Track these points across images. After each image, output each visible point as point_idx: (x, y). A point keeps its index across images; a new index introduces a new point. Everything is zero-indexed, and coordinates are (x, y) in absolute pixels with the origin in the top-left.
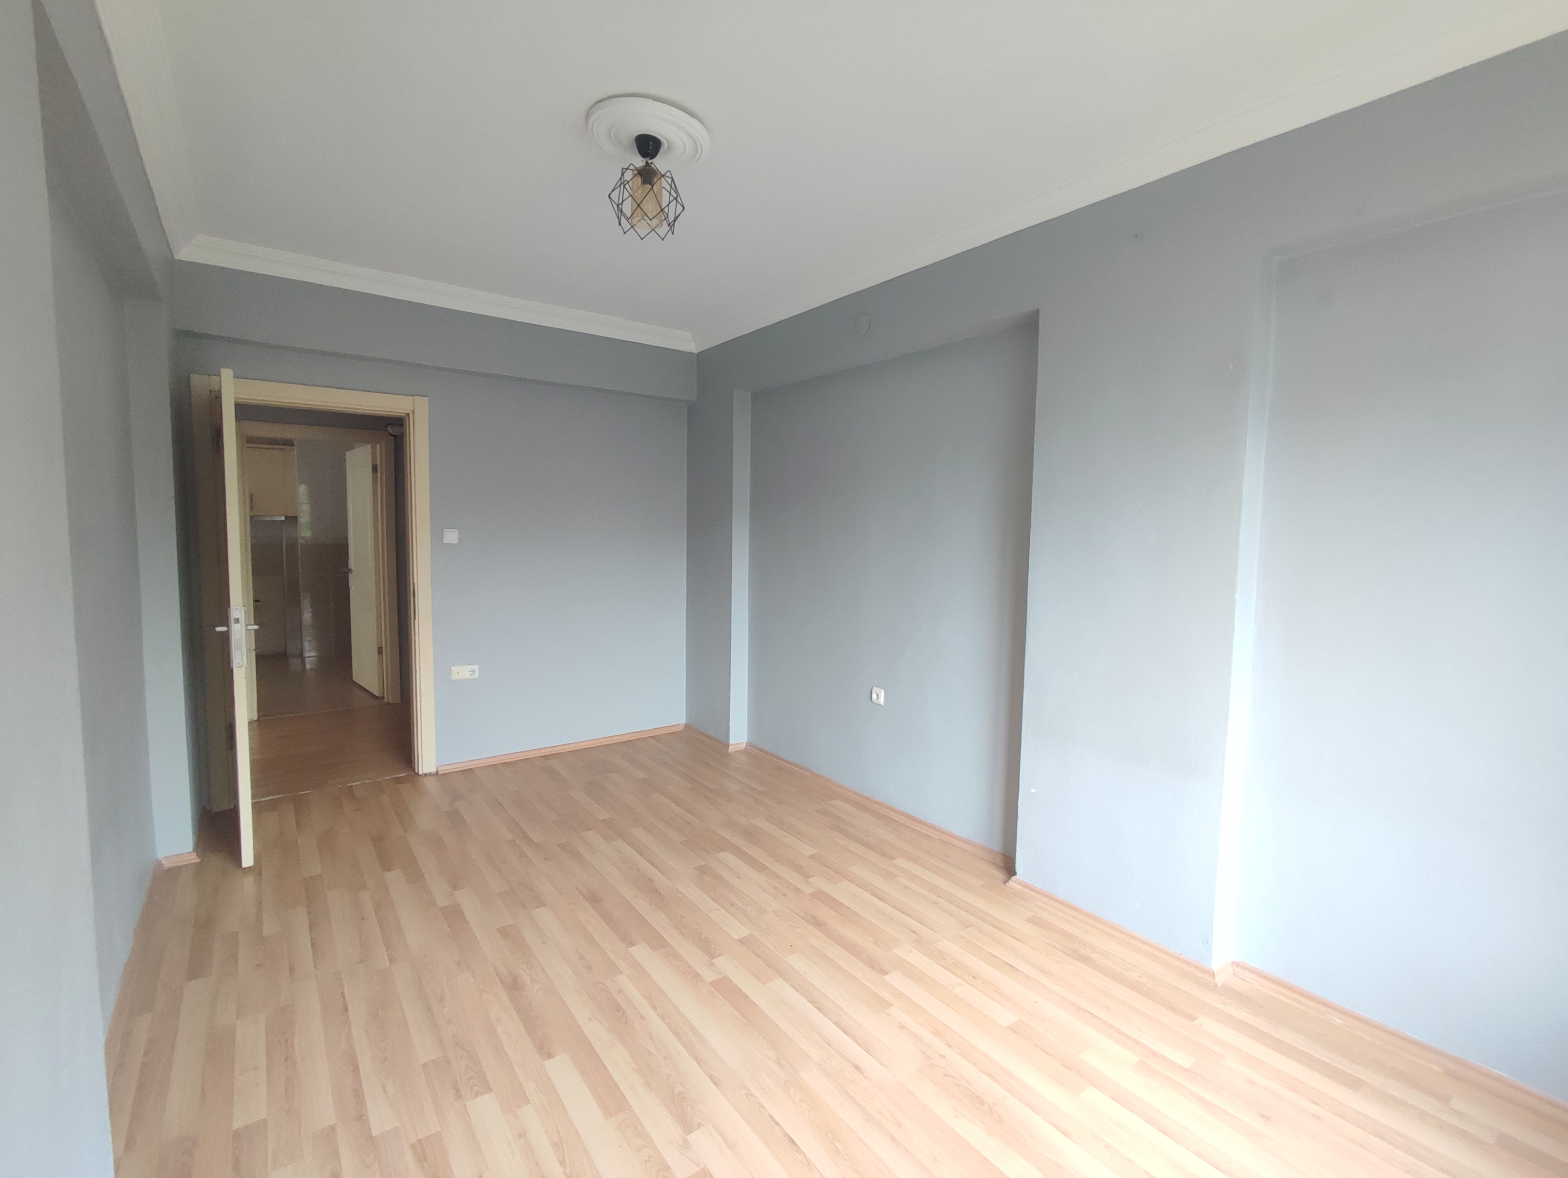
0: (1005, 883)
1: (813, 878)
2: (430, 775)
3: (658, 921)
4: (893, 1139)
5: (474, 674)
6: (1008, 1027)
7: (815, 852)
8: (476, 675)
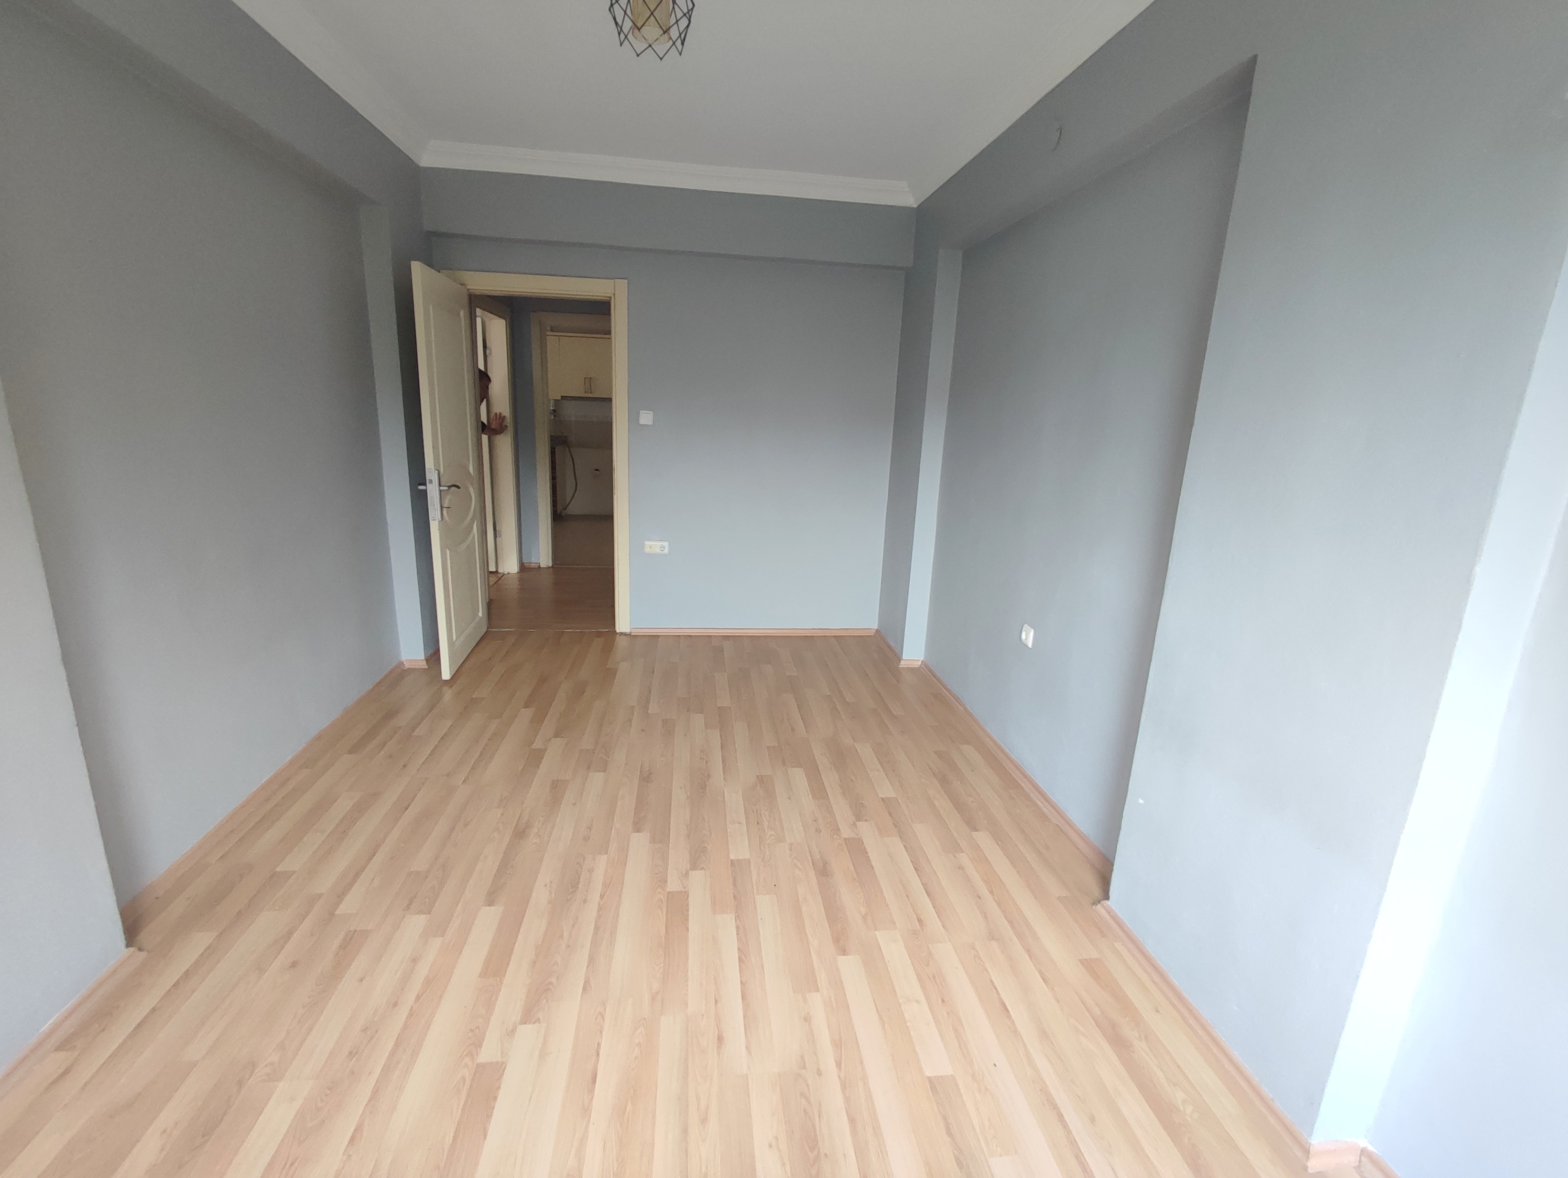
0: (1094, 904)
1: (866, 823)
2: (625, 634)
3: (680, 816)
4: (685, 1131)
5: (664, 550)
6: (929, 1079)
7: (894, 795)
8: (666, 551)
